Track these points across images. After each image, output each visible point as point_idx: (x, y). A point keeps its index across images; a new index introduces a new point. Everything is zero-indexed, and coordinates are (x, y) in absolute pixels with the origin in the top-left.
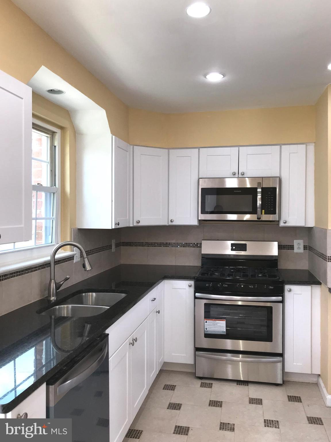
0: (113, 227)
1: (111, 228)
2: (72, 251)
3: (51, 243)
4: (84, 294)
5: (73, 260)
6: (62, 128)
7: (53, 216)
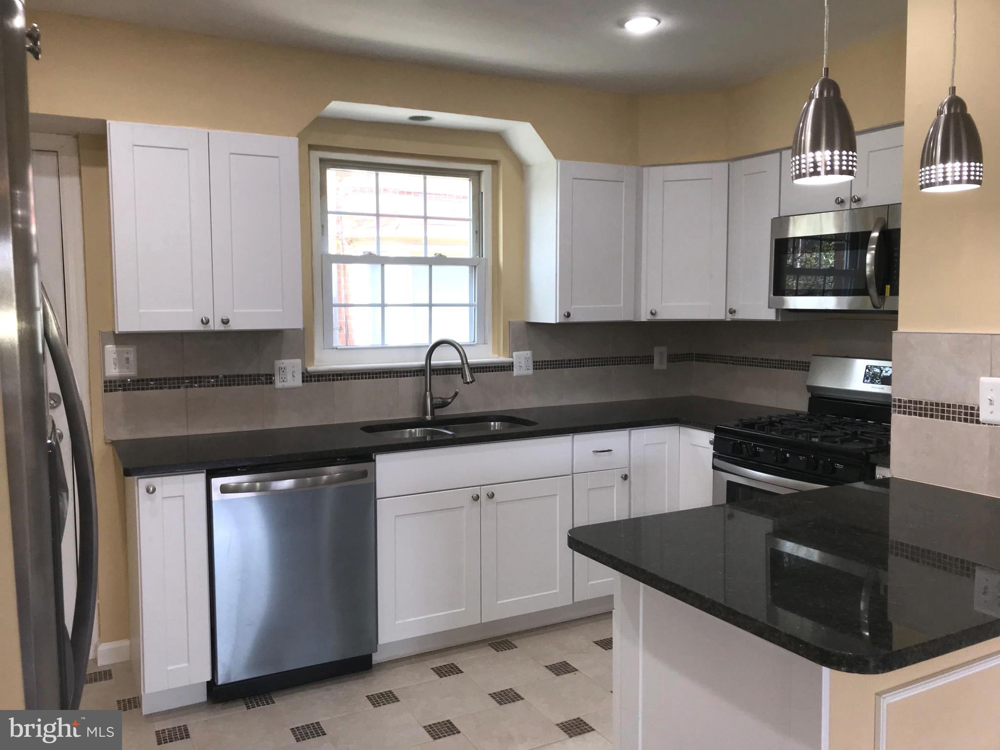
0: (558, 322)
1: (554, 322)
2: (510, 357)
3: (474, 342)
4: (492, 423)
5: (511, 372)
6: (494, 163)
7: (475, 301)
